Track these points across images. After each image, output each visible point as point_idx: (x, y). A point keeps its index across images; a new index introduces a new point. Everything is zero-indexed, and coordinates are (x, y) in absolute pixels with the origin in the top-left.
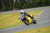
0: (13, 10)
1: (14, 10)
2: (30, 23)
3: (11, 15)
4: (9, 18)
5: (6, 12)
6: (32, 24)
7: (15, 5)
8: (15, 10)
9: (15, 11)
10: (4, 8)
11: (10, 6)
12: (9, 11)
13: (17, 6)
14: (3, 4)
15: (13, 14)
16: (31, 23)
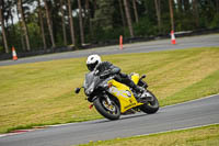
0: (170, 37)
1: (173, 38)
2: (123, 110)
3: (162, 57)
4: (152, 70)
5: (138, 44)
6: (137, 113)
7: (175, 18)
8: (176, 36)
9: (179, 40)
10: (134, 29)
11: (159, 19)
12: (153, 39)
13: (185, 20)
14: (127, 9)
15: (170, 52)
16: (129, 112)
